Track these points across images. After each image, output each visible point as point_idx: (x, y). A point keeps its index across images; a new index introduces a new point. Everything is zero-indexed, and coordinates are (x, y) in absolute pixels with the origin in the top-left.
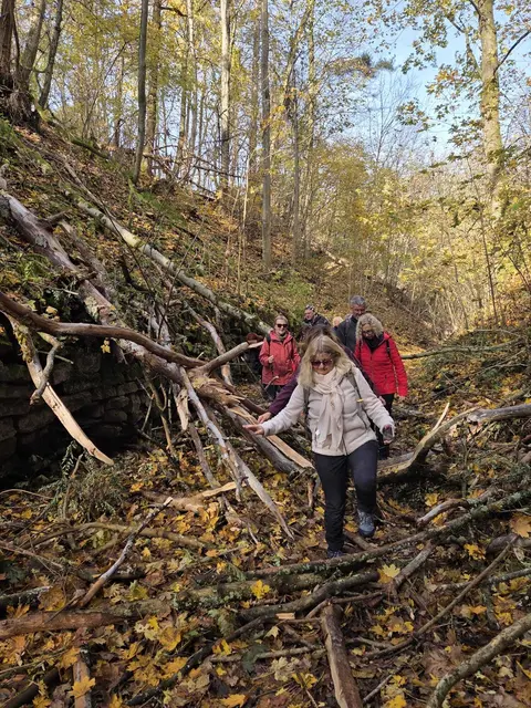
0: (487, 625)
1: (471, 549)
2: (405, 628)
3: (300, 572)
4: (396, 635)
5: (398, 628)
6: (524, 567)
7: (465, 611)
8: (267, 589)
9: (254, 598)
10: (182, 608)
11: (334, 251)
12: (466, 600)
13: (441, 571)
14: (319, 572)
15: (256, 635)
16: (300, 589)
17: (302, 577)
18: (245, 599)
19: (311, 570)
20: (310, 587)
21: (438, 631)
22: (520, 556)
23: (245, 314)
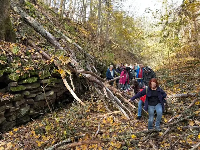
0: (187, 144)
1: (179, 128)
2: (168, 145)
3: (141, 133)
4: (166, 146)
5: (166, 145)
6: (192, 132)
7: (181, 141)
8: (135, 136)
9: (132, 138)
10: (118, 140)
11: (114, 42)
12: (180, 139)
13: (172, 133)
14: (145, 133)
15: (136, 146)
16: (141, 137)
17: (141, 134)
18: (130, 139)
19: (144, 133)
20: (143, 136)
21: (176, 145)
22: (191, 130)
23: (104, 64)
